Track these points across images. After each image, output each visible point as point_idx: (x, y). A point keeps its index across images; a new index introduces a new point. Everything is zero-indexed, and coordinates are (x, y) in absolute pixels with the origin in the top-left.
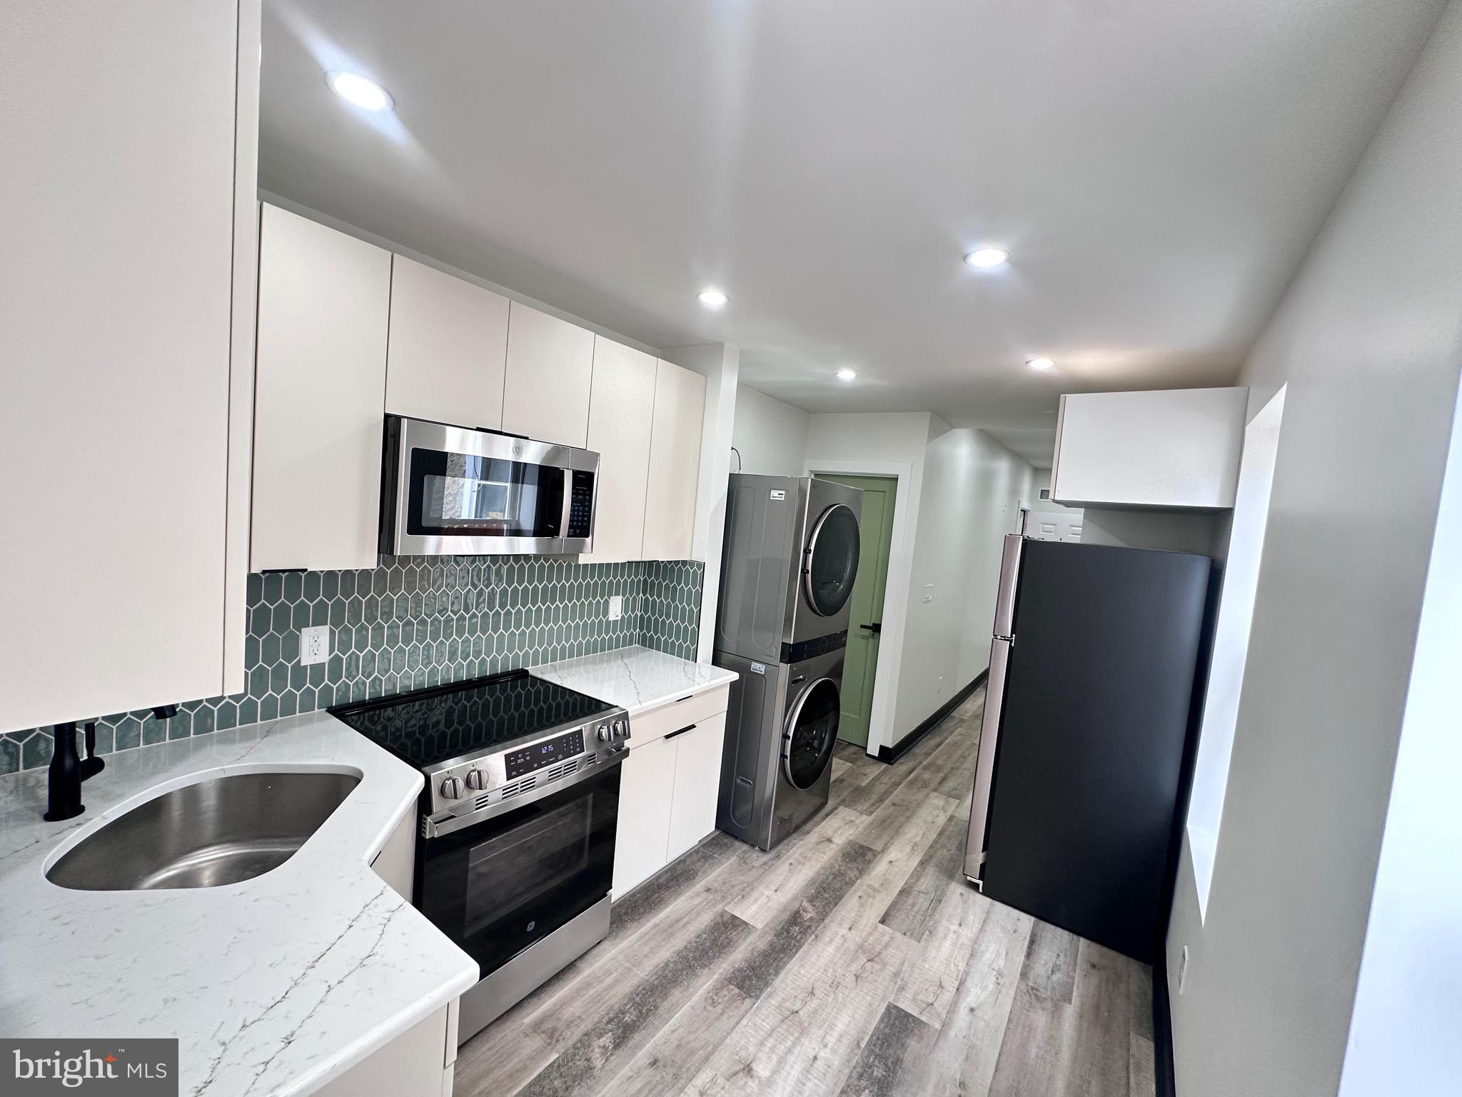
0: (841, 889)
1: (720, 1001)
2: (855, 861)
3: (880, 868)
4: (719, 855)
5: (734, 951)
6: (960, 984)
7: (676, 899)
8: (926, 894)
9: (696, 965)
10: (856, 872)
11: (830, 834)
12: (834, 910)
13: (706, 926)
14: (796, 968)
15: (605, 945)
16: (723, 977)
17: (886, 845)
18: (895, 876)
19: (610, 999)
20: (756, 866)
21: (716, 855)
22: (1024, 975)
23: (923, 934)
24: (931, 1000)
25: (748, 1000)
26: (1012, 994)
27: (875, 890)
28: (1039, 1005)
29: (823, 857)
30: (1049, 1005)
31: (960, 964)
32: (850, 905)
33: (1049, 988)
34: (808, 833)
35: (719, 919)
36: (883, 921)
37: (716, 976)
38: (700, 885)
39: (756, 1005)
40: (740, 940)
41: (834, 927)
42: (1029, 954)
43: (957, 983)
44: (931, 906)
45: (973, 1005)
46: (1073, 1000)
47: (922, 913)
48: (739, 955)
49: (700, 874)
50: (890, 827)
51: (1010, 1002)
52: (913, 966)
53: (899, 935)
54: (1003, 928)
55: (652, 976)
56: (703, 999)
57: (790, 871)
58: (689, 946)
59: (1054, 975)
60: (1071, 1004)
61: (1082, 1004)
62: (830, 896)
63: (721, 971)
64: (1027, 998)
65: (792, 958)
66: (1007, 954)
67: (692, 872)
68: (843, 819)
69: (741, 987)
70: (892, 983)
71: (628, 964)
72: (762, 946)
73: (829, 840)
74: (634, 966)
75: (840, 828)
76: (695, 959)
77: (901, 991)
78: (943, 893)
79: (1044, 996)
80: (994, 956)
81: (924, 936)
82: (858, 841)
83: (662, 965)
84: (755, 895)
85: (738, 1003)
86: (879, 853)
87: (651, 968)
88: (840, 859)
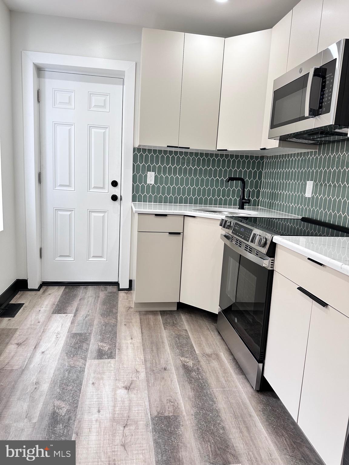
1: (168, 404)
9: (201, 412)
16: (181, 416)
25: (156, 414)
37: (184, 413)
39: (149, 414)
56: (177, 399)
63: (186, 418)
76: (206, 414)
83: (215, 400)
85: (159, 409)
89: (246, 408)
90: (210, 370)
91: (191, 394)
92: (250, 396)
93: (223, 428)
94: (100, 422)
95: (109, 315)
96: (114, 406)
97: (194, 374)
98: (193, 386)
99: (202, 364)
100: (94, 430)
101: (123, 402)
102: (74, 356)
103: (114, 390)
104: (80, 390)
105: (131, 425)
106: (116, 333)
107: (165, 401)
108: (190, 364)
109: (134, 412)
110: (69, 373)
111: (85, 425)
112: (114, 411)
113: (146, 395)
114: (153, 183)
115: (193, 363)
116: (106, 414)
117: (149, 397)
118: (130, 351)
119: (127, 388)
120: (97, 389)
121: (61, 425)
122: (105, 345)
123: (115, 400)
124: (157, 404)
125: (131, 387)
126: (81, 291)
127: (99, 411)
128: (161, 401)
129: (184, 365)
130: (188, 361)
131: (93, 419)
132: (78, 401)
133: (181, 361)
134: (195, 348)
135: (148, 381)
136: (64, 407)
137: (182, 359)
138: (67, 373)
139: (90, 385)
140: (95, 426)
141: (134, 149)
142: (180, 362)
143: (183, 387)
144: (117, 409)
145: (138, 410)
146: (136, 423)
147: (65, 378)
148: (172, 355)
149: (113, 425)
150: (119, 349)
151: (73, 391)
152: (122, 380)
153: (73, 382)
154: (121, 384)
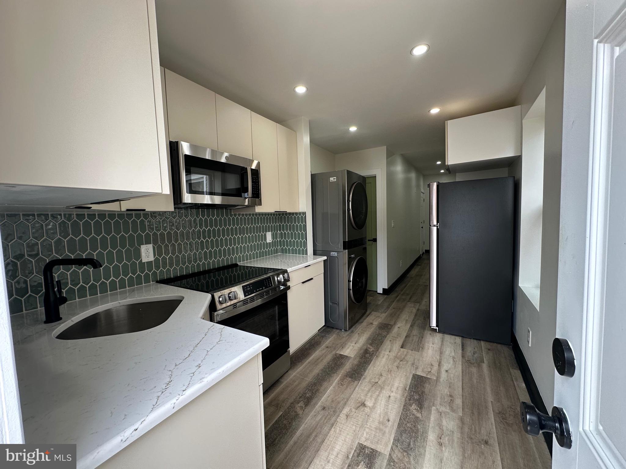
0: (382, 339)
2: (384, 329)
3: (395, 330)
4: (328, 335)
5: (345, 366)
6: (439, 363)
7: (315, 352)
8: (417, 336)
9: (331, 373)
10: (386, 333)
11: (371, 321)
12: (381, 347)
13: (330, 360)
14: (372, 368)
15: (290, 372)
16: (343, 375)
17: (395, 322)
18: (402, 332)
19: (298, 390)
20: (344, 336)
21: (327, 335)
22: (463, 356)
23: (419, 349)
24: (429, 370)
25: (356, 382)
26: (460, 363)
27: (395, 337)
28: (472, 365)
29: (371, 330)
30: (476, 365)
31: (437, 357)
32: (387, 344)
33: (474, 360)
34: (362, 322)
35: (335, 356)
36: (402, 347)
37: (340, 376)
38: (323, 346)
39: (360, 383)
40: (346, 362)
41: (383, 352)
42: (463, 349)
43: (438, 363)
44: (420, 339)
45: (446, 369)
46: (485, 362)
47: (416, 342)
48: (347, 367)
49: (322, 342)
50: (395, 316)
51: (460, 366)
52: (419, 360)
53: (410, 351)
54: (450, 343)
55: (313, 379)
56: (337, 384)
57: (359, 336)
58: (325, 367)
59: (475, 355)
60: (484, 363)
61: (489, 363)
62: (378, 342)
63: (341, 374)
64: (466, 364)
65: (369, 365)
66: (454, 351)
67: (318, 342)
68: (375, 316)
69: (351, 377)
70: (412, 367)
71: (302, 377)
72: (356, 362)
73: (372, 324)
74: (304, 377)
75: (375, 319)
77: (417, 369)
78: (423, 334)
79: (473, 362)
80: (449, 352)
81: (420, 350)
82: (383, 322)
83: (316, 375)
84: (347, 346)
85: (352, 383)
86: (393, 325)
87: (312, 377)
88: (378, 329)
91: (325, 384)
96: (378, 395)
101: (371, 396)
103: (373, 408)
109: (368, 388)
111: (400, 392)
113: (354, 394)
116: (386, 393)
119: (363, 405)
120: (386, 414)
123: (376, 400)
125: (360, 404)
128: (347, 387)
131: (394, 393)
132: (403, 410)
135: (345, 404)
137: (300, 412)
139: (391, 419)
140: (394, 389)
145: (365, 387)
146: (370, 382)
149: (384, 386)
152: (364, 413)
154: (367, 410)
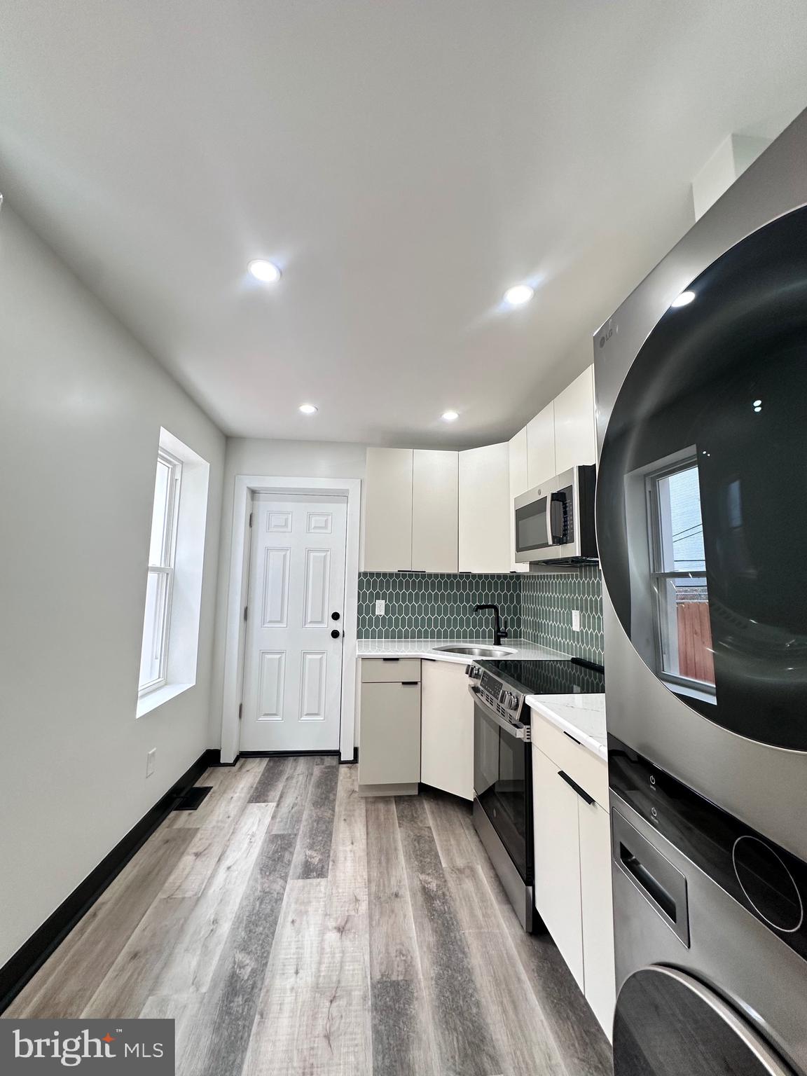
1: (398, 958)
9: (445, 972)
16: (415, 980)
25: (378, 977)
37: (421, 976)
39: (369, 977)
56: (410, 949)
63: (423, 985)
69: (395, 984)
76: (452, 977)
83: (466, 950)
85: (383, 967)
89: (514, 966)
90: (461, 896)
91: (432, 939)
92: (519, 941)
93: (478, 1004)
94: (296, 993)
95: (324, 804)
96: (320, 963)
97: (437, 903)
98: (435, 925)
99: (449, 885)
100: (287, 1008)
101: (333, 954)
102: (270, 873)
103: (322, 933)
104: (273, 933)
105: (341, 997)
106: (331, 834)
107: (393, 954)
108: (433, 886)
109: (347, 972)
110: (261, 904)
111: (275, 998)
112: (319, 971)
113: (367, 943)
114: (383, 613)
115: (437, 885)
116: (307, 977)
117: (370, 944)
118: (349, 864)
119: (341, 930)
120: (298, 932)
121: (240, 998)
122: (314, 854)
123: (321, 951)
124: (381, 958)
125: (346, 928)
126: (289, 764)
127: (297, 973)
128: (388, 953)
129: (424, 888)
130: (430, 880)
131: (288, 987)
132: (269, 953)
133: (420, 880)
134: (442, 859)
135: (371, 917)
136: (247, 965)
137: (422, 877)
138: (258, 903)
139: (289, 924)
140: (289, 998)
141: (360, 574)
142: (419, 883)
143: (421, 928)
144: (323, 968)
145: (354, 970)
146: (349, 993)
147: (255, 911)
148: (408, 870)
149: (315, 998)
150: (334, 861)
151: (263, 936)
152: (335, 916)
153: (265, 919)
154: (332, 924)
